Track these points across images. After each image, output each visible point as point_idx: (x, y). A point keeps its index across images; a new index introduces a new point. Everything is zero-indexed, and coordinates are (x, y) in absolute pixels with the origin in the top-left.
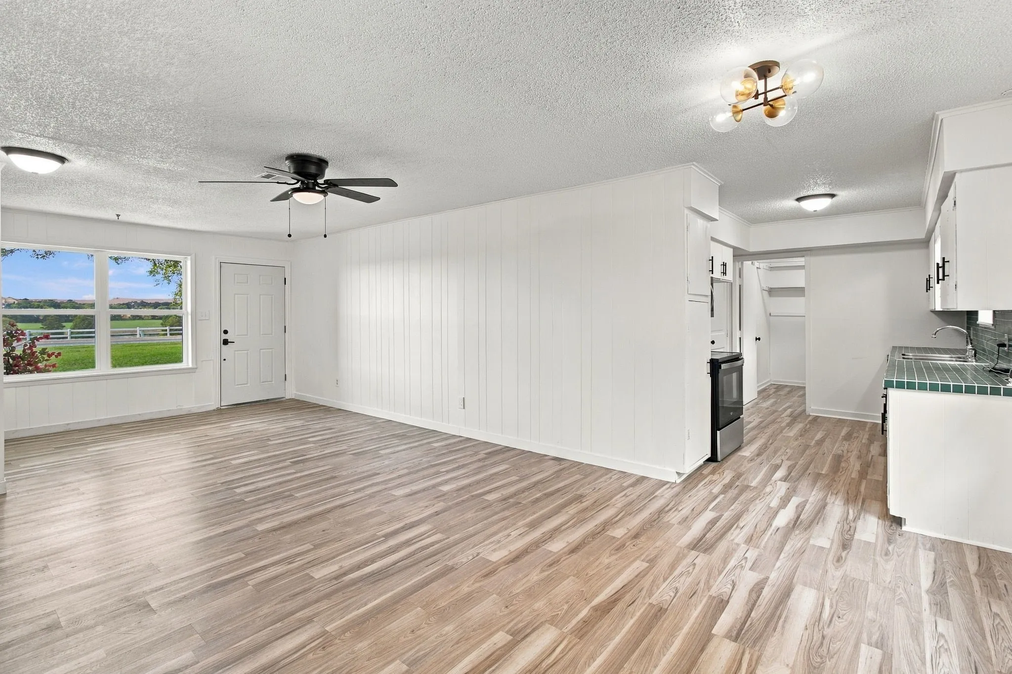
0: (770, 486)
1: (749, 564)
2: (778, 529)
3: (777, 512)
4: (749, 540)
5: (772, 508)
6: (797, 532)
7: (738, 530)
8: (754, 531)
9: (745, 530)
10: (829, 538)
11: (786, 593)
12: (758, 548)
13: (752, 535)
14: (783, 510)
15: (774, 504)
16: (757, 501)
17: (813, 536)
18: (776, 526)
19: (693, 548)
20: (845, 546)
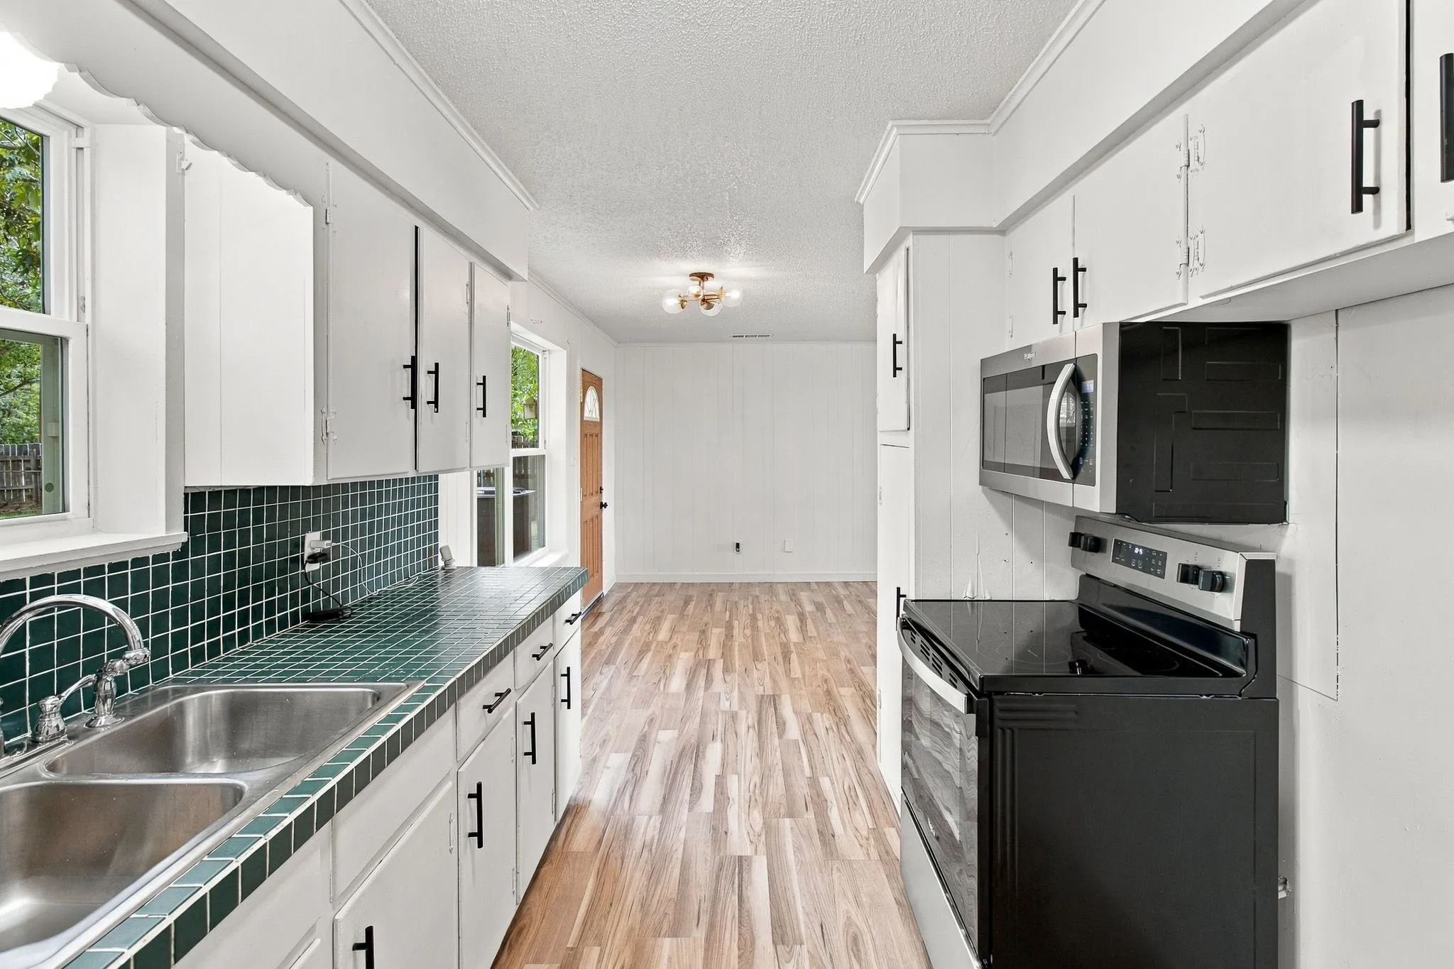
0: (757, 830)
1: (723, 697)
2: (713, 738)
3: (723, 764)
4: (734, 717)
5: (733, 773)
6: (693, 741)
7: (751, 724)
8: (735, 727)
9: (745, 726)
10: (659, 743)
11: (689, 686)
12: (723, 711)
13: (733, 721)
16: (757, 779)
17: (675, 741)
18: (716, 740)
19: (774, 695)
20: (643, 739)
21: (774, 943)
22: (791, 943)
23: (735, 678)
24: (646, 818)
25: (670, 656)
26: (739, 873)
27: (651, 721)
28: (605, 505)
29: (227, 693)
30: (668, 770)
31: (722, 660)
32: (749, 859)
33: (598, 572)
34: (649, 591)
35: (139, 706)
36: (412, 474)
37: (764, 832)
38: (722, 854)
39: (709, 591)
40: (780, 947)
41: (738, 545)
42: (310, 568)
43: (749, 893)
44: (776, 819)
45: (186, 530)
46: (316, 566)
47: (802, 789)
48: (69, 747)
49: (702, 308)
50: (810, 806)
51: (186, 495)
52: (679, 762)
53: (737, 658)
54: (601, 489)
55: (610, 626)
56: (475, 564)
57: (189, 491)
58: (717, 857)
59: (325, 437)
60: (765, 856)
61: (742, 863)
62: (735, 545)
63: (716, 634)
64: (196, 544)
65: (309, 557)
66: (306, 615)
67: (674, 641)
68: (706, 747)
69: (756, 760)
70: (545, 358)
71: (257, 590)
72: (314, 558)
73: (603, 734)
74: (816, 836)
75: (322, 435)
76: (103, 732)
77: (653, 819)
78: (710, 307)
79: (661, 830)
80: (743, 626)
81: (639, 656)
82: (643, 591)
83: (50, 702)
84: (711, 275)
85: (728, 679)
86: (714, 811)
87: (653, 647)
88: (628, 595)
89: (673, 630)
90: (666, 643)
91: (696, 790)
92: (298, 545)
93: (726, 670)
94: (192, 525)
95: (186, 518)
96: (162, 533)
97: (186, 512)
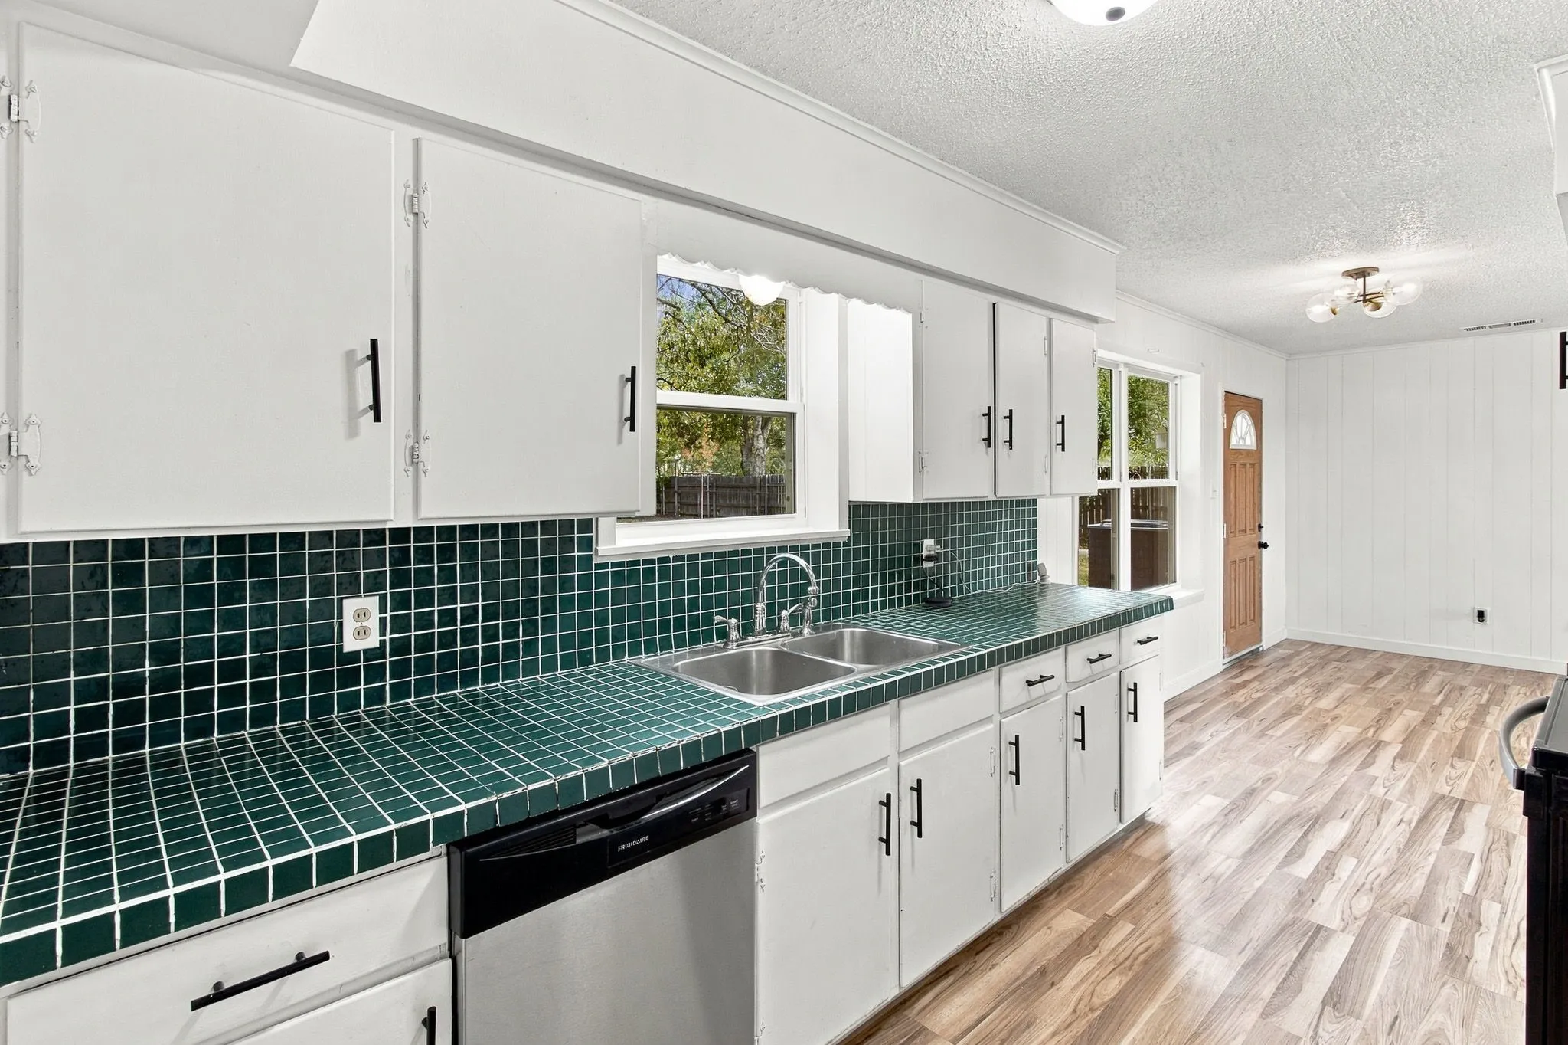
0: (1356, 913)
1: (1380, 782)
2: (1341, 818)
3: (1343, 844)
4: (1384, 806)
5: (1353, 855)
6: (1313, 811)
7: (1406, 818)
8: (1379, 817)
9: (1396, 819)
10: (1269, 801)
12: (1371, 796)
13: (1382, 810)
14: (1331, 850)
15: (1347, 865)
16: (1384, 871)
18: (1345, 820)
19: (1463, 801)
20: (1251, 793)
21: (1324, 1003)
22: (1346, 1012)
23: (1407, 769)
24: (1223, 857)
25: (1326, 725)
26: (1311, 937)
27: (1268, 780)
28: (1265, 546)
29: (864, 632)
30: (1268, 827)
31: (1401, 745)
32: (1330, 933)
33: (1254, 620)
34: (1330, 654)
35: (826, 628)
36: (992, 498)
37: (1365, 918)
38: (1299, 914)
39: (1424, 667)
40: (1328, 1009)
41: (1481, 615)
42: (927, 565)
43: (1315, 957)
44: (1389, 915)
45: (850, 528)
46: (931, 564)
47: (1447, 900)
48: (791, 639)
49: (1367, 309)
50: (1449, 921)
51: (850, 506)
52: (1286, 824)
53: (1425, 748)
54: (1260, 527)
55: (1259, 681)
56: (1076, 583)
57: (851, 504)
58: (1291, 916)
59: (921, 470)
60: (1354, 938)
61: (1317, 934)
62: (1476, 614)
63: (1408, 717)
64: (854, 538)
65: (926, 557)
66: (925, 600)
67: (1337, 712)
68: (1327, 822)
69: (1393, 854)
70: (1176, 384)
71: (892, 575)
72: (929, 558)
73: (1207, 775)
74: (1441, 949)
75: (919, 467)
76: (806, 636)
77: (1229, 861)
78: (1377, 307)
79: (1236, 871)
80: (1458, 715)
81: (1281, 717)
82: (1322, 652)
83: (785, 613)
84: (1376, 269)
85: (1399, 765)
86: (1308, 879)
87: (1305, 713)
88: (1298, 653)
89: (1342, 701)
90: (1327, 711)
91: (1295, 854)
92: (918, 547)
93: (1401, 756)
94: (853, 525)
95: (850, 521)
96: (836, 529)
97: (850, 517)
